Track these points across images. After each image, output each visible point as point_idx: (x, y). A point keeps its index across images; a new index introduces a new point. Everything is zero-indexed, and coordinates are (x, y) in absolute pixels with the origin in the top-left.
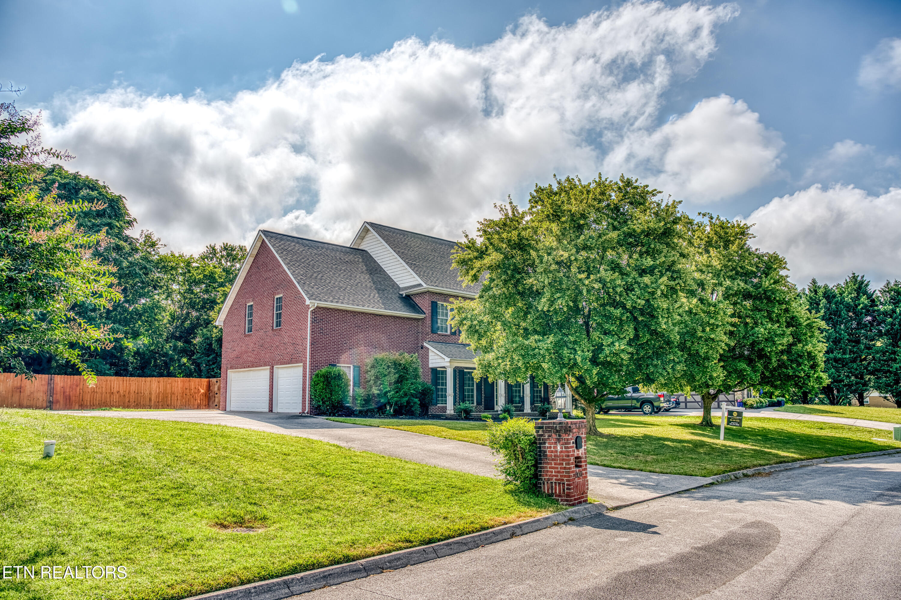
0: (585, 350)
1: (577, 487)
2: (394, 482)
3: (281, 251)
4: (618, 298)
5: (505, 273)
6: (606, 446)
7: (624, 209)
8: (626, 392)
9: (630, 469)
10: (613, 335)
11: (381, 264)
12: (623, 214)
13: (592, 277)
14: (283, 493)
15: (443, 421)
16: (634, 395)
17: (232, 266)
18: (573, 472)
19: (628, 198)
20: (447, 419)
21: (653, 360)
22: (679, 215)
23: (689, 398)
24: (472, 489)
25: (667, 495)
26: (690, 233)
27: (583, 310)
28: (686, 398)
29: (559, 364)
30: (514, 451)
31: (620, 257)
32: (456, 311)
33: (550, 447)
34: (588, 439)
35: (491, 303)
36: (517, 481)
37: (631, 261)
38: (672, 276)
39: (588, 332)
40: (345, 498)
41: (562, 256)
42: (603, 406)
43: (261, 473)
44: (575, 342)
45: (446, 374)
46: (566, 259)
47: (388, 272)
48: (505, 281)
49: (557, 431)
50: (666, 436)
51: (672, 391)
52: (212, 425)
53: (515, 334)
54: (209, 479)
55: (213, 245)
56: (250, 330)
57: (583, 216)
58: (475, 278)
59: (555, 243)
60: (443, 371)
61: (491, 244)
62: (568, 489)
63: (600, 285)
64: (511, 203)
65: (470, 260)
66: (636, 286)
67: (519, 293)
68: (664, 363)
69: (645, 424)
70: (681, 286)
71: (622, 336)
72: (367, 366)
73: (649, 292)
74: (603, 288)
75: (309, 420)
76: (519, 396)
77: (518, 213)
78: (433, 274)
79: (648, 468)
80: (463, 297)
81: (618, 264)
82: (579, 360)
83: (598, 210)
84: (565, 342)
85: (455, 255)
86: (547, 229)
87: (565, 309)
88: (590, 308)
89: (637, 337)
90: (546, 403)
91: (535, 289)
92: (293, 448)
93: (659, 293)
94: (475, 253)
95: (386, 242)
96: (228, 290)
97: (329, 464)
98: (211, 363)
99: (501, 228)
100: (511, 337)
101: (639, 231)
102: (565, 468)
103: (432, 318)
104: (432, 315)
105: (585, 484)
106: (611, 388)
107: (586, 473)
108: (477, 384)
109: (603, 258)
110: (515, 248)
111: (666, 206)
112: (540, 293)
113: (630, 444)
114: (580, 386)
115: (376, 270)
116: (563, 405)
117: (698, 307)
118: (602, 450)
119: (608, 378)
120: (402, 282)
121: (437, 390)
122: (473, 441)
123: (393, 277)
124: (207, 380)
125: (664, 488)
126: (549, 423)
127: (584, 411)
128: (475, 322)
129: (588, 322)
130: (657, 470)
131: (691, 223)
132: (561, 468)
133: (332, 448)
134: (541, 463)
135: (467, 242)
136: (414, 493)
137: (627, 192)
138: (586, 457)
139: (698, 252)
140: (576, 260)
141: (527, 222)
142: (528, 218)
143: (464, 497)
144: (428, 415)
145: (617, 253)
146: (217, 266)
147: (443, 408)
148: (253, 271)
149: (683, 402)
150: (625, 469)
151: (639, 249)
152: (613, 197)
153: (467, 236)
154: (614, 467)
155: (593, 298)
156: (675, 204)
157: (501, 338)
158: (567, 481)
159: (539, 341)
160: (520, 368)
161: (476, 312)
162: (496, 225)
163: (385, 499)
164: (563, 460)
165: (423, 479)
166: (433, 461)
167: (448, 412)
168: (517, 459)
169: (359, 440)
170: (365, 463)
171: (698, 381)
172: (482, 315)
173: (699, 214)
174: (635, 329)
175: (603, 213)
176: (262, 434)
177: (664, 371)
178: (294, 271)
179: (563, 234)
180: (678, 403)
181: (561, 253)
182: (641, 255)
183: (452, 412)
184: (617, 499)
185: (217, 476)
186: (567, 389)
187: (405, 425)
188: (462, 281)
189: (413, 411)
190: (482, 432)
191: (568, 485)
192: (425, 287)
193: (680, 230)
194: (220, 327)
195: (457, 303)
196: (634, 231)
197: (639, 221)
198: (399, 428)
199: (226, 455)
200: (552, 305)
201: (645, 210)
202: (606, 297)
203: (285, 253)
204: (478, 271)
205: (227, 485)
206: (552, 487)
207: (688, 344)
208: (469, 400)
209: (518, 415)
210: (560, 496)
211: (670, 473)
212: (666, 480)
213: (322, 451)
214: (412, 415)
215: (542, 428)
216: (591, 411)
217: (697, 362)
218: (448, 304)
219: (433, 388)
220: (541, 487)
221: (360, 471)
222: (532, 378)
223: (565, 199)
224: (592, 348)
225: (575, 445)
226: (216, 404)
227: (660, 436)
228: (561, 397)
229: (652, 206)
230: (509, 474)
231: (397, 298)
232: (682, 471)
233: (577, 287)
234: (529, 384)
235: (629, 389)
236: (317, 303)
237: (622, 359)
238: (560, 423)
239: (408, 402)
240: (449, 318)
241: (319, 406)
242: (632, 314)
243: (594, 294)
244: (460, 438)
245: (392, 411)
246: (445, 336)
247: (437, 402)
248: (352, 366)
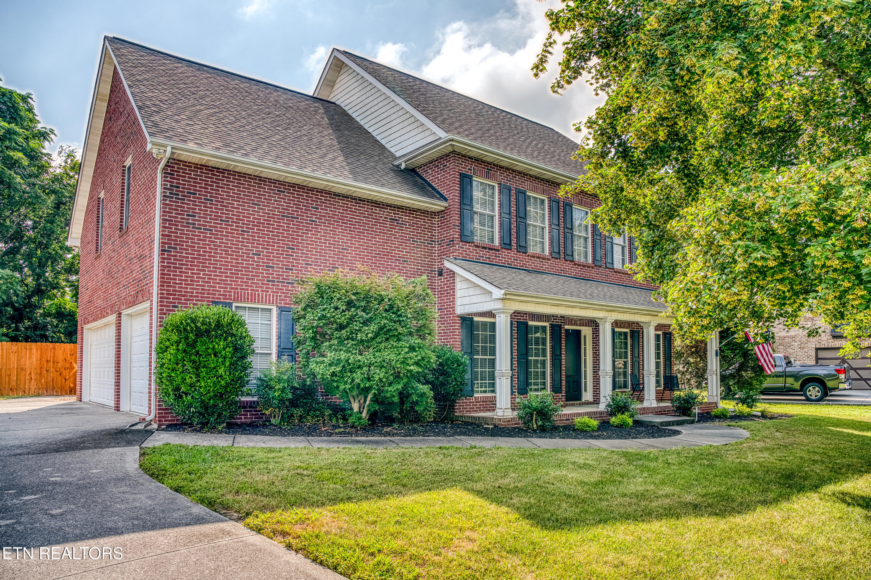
11: (362, 122)
16: (789, 369)
45: (494, 329)
47: (375, 134)
60: (486, 323)
103: (462, 209)
104: (462, 203)
108: (553, 350)
120: (400, 146)
121: (475, 363)
123: (383, 142)
147: (485, 400)
148: (106, 128)
167: (499, 413)
183: (508, 413)
192: (446, 138)
194: (75, 250)
208: (536, 385)
218: (494, 182)
219: (465, 359)
231: (387, 170)
236: (171, 146)
239: (403, 396)
245: (364, 415)
246: (490, 249)
247: (472, 390)
248: (274, 309)
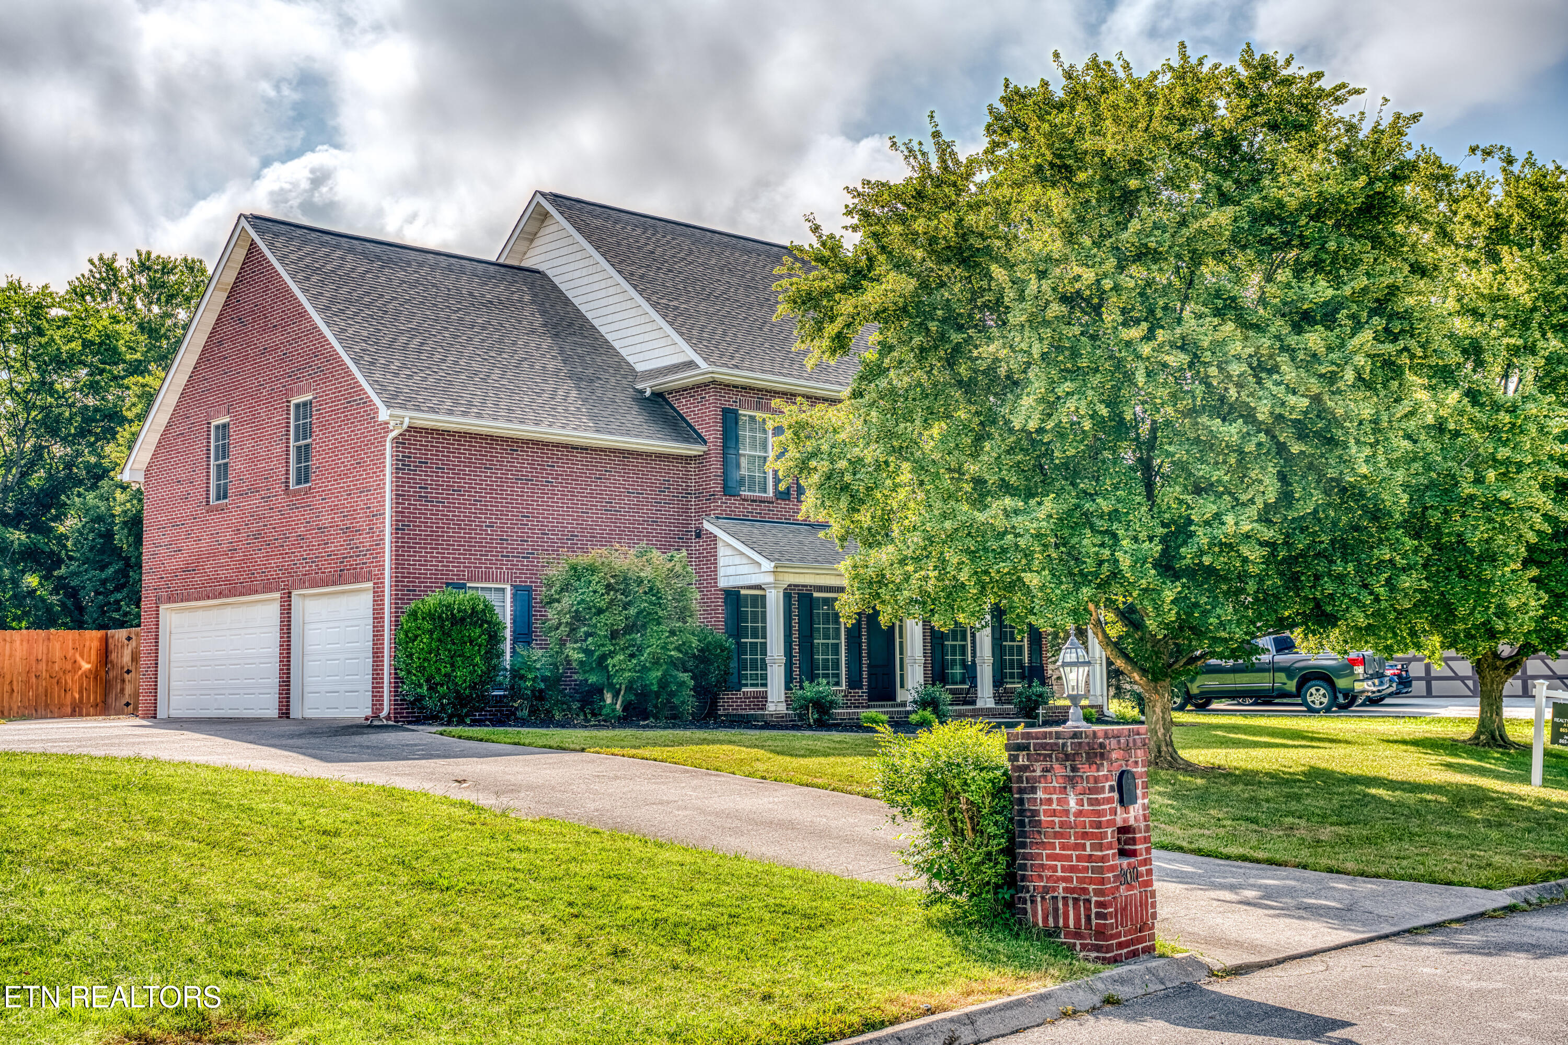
0: (1143, 535)
1: (1124, 909)
2: (627, 900)
3: (305, 274)
4: (1233, 392)
5: (923, 328)
6: (1202, 799)
7: (1251, 144)
8: (1256, 650)
9: (1271, 862)
10: (1219, 496)
11: (583, 309)
12: (1251, 159)
13: (1161, 335)
14: (320, 940)
15: (757, 732)
16: (1278, 658)
17: (167, 315)
18: (1112, 868)
19: (1266, 112)
20: (768, 725)
21: (1332, 562)
22: (1410, 155)
23: (1438, 669)
24: (838, 916)
25: (1380, 938)
26: (1442, 206)
27: (1136, 428)
28: (1428, 667)
29: (1071, 574)
30: (951, 811)
31: (1238, 281)
32: (789, 434)
33: (1049, 801)
34: (1153, 779)
35: (883, 412)
36: (959, 893)
37: (1271, 289)
38: (1386, 330)
39: (1149, 487)
40: (494, 947)
41: (1078, 278)
42: (1194, 689)
43: (258, 887)
44: (1114, 515)
45: (764, 606)
46: (1089, 287)
47: (602, 330)
48: (922, 350)
49: (1067, 757)
50: (1372, 773)
51: (1389, 649)
52: (115, 759)
53: (948, 497)
54: (106, 912)
55: (107, 255)
56: (222, 494)
57: (1137, 167)
58: (840, 343)
59: (1059, 244)
60: (755, 597)
61: (883, 248)
62: (1099, 916)
63: (1184, 358)
64: (936, 135)
65: (827, 293)
66: (1283, 359)
67: (960, 383)
68: (1366, 572)
69: (1312, 739)
70: (1412, 356)
71: (1244, 498)
72: (550, 586)
73: (1321, 376)
74: (1191, 365)
75: (391, 738)
76: (964, 663)
77: (957, 163)
78: (725, 333)
79: (1324, 861)
80: (808, 397)
81: (1233, 299)
82: (1125, 562)
83: (1178, 148)
84: (1085, 514)
85: (785, 282)
86: (1036, 207)
87: (1087, 425)
88: (1154, 422)
89: (1286, 498)
90: (1036, 682)
91: (1002, 371)
92: (348, 816)
93: (1349, 375)
94: (840, 276)
95: (597, 248)
96: (156, 384)
97: (447, 856)
98: (110, 586)
99: (909, 206)
100: (939, 504)
101: (1292, 204)
102: (1090, 858)
103: (725, 455)
104: (725, 447)
105: (1147, 902)
106: (1215, 640)
107: (1150, 872)
108: (848, 631)
109: (1190, 284)
110: (948, 261)
111: (1375, 130)
112: (1016, 383)
113: (1270, 793)
114: (1128, 635)
115: (570, 325)
116: (1082, 684)
117: (1462, 413)
118: (1193, 809)
119: (1205, 613)
120: (641, 357)
121: (741, 648)
122: (841, 785)
123: (616, 345)
124: (99, 634)
125: (1370, 918)
126: (1045, 736)
127: (1140, 701)
128: (842, 464)
129: (1150, 459)
130: (1350, 866)
131: (1447, 178)
132: (1079, 858)
133: (458, 812)
134: (1023, 845)
135: (817, 245)
136: (682, 931)
137: (1261, 95)
138: (1148, 828)
139: (1466, 260)
140: (1116, 288)
141: (981, 187)
142: (983, 176)
143: (817, 940)
144: (717, 717)
145: (1232, 269)
146: (122, 316)
147: (756, 696)
148: (228, 328)
149: (1419, 679)
150: (1258, 861)
151: (1292, 254)
152: (1222, 112)
153: (816, 229)
154: (1228, 858)
155: (1163, 393)
156: (1399, 126)
157: (912, 505)
158: (1098, 893)
159: (1016, 512)
160: (963, 586)
161: (842, 436)
162: (897, 196)
163: (601, 947)
164: (1085, 835)
165: (704, 891)
166: (733, 843)
167: (771, 708)
168: (958, 833)
169: (530, 788)
170: (546, 851)
171: (1464, 620)
172: (861, 443)
173: (1473, 150)
174: (1282, 477)
175: (1193, 158)
176: (261, 778)
177: (1364, 592)
178: (343, 331)
179: (1081, 219)
180: (1404, 682)
181: (1077, 270)
182: (1299, 271)
183: (782, 708)
184: (1239, 945)
185: (130, 901)
186: (1094, 642)
187: (655, 744)
188: (806, 353)
189: (674, 707)
190: (862, 761)
191: (1100, 904)
192: (705, 369)
193: (1415, 199)
194: (135, 487)
195: (791, 413)
196: (1281, 205)
197: (1296, 178)
198: (640, 752)
199: (156, 839)
200: (1050, 415)
201: (1313, 145)
202: (1199, 389)
203: (315, 278)
204: (848, 326)
205: (160, 925)
206: (1056, 910)
207: (1435, 517)
208: (826, 676)
209: (960, 715)
210: (1077, 935)
211: (1387, 876)
212: (1373, 895)
213: (428, 820)
214: (674, 717)
215: (1026, 747)
216: (1159, 703)
217: (1459, 567)
218: (766, 416)
219: (730, 643)
220: (1025, 912)
221: (533, 873)
222: (998, 612)
223: (1086, 120)
224: (1161, 531)
225: (1116, 795)
226: (126, 699)
227: (1355, 771)
228: (1076, 664)
229: (1334, 132)
230: (937, 875)
231: (629, 400)
232: (1421, 870)
233: (1119, 364)
234: (988, 630)
235: (1265, 642)
236: (409, 417)
237: (1245, 560)
238: (1075, 735)
239: (663, 683)
240: (771, 454)
241: (420, 698)
242: (1274, 437)
243: (1165, 384)
244: (805, 779)
245: (618, 706)
246: (761, 502)
247: (739, 682)
248: (508, 588)
